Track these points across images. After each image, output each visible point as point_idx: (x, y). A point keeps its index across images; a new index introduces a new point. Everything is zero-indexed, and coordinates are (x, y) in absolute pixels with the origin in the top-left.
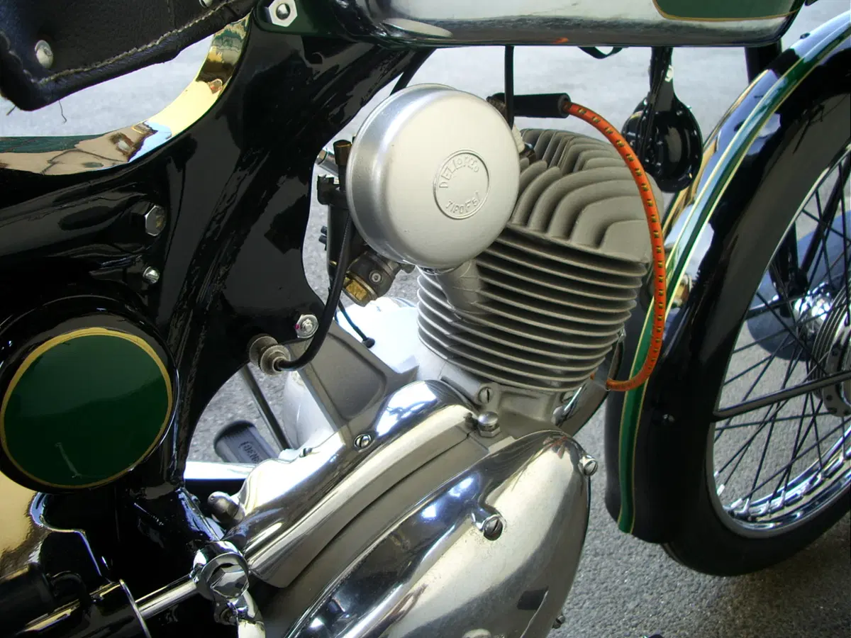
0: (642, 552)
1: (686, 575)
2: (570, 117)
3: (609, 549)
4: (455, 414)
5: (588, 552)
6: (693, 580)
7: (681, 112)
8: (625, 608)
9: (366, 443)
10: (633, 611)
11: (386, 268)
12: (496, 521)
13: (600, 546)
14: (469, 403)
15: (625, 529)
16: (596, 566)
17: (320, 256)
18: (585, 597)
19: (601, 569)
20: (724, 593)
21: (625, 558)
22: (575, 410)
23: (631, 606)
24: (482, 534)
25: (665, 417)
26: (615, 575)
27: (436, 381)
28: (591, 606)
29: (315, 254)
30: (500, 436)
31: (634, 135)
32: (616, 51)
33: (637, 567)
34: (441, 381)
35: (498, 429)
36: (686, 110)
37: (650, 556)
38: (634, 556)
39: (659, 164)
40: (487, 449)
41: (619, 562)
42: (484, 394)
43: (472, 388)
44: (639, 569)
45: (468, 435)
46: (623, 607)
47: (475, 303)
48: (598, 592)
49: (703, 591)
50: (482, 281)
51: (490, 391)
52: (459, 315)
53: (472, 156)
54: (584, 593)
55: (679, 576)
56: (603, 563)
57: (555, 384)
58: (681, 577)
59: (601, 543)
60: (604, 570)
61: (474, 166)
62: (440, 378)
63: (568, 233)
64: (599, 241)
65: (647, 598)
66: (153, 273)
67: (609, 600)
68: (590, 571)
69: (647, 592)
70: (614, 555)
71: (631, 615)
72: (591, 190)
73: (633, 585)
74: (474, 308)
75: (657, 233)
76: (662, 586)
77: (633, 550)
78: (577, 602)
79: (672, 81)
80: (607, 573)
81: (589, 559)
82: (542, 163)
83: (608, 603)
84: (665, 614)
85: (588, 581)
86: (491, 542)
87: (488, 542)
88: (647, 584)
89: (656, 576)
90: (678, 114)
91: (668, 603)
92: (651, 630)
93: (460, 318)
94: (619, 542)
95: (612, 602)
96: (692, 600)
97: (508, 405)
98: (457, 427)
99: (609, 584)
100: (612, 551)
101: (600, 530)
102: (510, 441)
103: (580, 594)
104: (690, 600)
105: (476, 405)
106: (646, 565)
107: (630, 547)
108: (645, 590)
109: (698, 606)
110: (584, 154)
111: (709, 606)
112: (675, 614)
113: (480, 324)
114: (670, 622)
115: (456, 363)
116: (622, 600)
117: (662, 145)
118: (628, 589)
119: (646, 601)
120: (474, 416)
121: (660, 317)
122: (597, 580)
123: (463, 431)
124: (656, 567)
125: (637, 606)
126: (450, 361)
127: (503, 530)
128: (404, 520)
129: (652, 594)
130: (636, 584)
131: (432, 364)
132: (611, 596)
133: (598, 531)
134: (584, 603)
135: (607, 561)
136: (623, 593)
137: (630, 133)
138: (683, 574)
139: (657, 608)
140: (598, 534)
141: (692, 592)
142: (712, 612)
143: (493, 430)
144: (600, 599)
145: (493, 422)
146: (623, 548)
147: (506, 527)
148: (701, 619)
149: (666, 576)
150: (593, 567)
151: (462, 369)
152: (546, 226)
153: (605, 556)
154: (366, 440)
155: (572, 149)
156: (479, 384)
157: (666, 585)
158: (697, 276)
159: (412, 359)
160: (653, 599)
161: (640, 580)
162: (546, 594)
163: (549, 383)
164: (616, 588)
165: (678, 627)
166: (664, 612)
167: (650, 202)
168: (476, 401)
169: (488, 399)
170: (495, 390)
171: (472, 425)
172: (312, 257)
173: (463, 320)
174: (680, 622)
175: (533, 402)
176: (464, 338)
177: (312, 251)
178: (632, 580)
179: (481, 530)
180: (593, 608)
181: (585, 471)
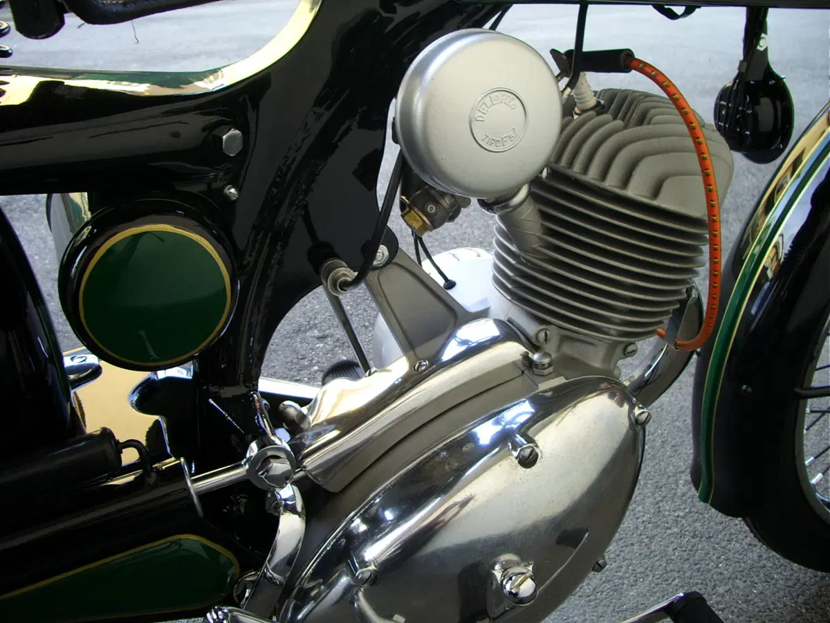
0: (743, 540)
1: (785, 569)
2: (633, 72)
3: (709, 532)
4: (512, 351)
5: (687, 533)
6: (791, 575)
7: (773, 82)
8: (714, 592)
9: (423, 368)
10: (723, 596)
11: (442, 202)
12: (531, 449)
13: (700, 528)
14: (527, 343)
15: (704, 498)
16: (693, 547)
17: (473, 232)
18: (676, 574)
19: (697, 550)
20: (825, 593)
21: (724, 544)
22: (655, 377)
23: (721, 590)
24: (517, 461)
25: (744, 387)
26: (710, 558)
27: (503, 322)
28: (680, 585)
29: (469, 230)
30: (552, 375)
31: (725, 103)
32: (689, 11)
33: (734, 554)
34: (507, 322)
35: (551, 369)
36: (779, 80)
37: (750, 545)
38: (734, 543)
39: (748, 133)
40: (537, 386)
41: (717, 546)
42: (542, 335)
43: (531, 328)
44: (736, 555)
45: (523, 372)
46: (713, 590)
47: (535, 246)
48: (690, 572)
49: (801, 587)
50: (542, 225)
51: (548, 332)
52: (525, 259)
53: (509, 94)
54: (675, 571)
55: (777, 568)
56: (700, 546)
57: (614, 333)
58: (779, 570)
59: (701, 526)
60: (699, 551)
61: (511, 104)
62: (506, 319)
63: (625, 182)
64: (656, 193)
65: (739, 585)
66: (233, 190)
67: (699, 581)
68: (685, 551)
69: (740, 579)
70: (712, 539)
71: (720, 599)
72: (654, 143)
73: (727, 570)
74: (536, 252)
75: (711, 187)
76: (758, 576)
77: (734, 536)
78: (666, 578)
79: (766, 50)
80: (703, 555)
81: (687, 539)
82: (607, 116)
83: (697, 584)
84: (756, 603)
85: (682, 560)
86: (524, 469)
87: (521, 470)
88: (742, 571)
89: (753, 565)
90: (770, 83)
91: (762, 593)
92: (738, 616)
93: (525, 261)
94: (720, 527)
95: (702, 584)
96: (787, 594)
97: (568, 349)
98: (514, 363)
99: (702, 566)
100: (711, 535)
101: (702, 514)
102: (560, 381)
103: (671, 571)
104: (785, 594)
105: (533, 346)
106: (744, 553)
107: (731, 534)
108: (739, 577)
109: (793, 601)
110: (653, 111)
111: (805, 603)
112: (767, 605)
113: (540, 266)
114: (760, 611)
115: (519, 304)
116: (713, 583)
117: (752, 113)
118: (721, 574)
119: (738, 588)
120: (530, 355)
121: (716, 273)
122: (691, 560)
123: (519, 368)
124: (755, 556)
125: (727, 591)
126: (513, 301)
127: (538, 460)
128: (448, 441)
129: (745, 582)
130: (731, 570)
131: (501, 305)
132: (702, 577)
133: (700, 514)
134: (673, 580)
135: (705, 544)
136: (715, 577)
137: (722, 102)
138: (783, 567)
139: (748, 596)
140: (701, 516)
141: (789, 587)
142: (807, 610)
143: (545, 369)
144: (691, 579)
145: (546, 361)
146: (723, 534)
147: (542, 457)
148: (794, 615)
149: (764, 566)
150: (689, 548)
151: (526, 311)
152: (604, 175)
153: (704, 538)
154: (424, 365)
155: (643, 106)
156: (538, 325)
157: (762, 575)
158: (789, 249)
159: (484, 301)
160: (745, 587)
161: (736, 567)
162: (586, 535)
163: (606, 330)
164: (709, 571)
165: (767, 618)
166: (756, 601)
167: (705, 156)
168: (534, 340)
169: (546, 340)
170: (553, 333)
171: (528, 363)
172: (465, 233)
173: (528, 264)
174: (771, 613)
175: (591, 348)
176: (527, 281)
177: (466, 228)
178: (727, 565)
179: (517, 458)
180: (682, 586)
181: (637, 420)
